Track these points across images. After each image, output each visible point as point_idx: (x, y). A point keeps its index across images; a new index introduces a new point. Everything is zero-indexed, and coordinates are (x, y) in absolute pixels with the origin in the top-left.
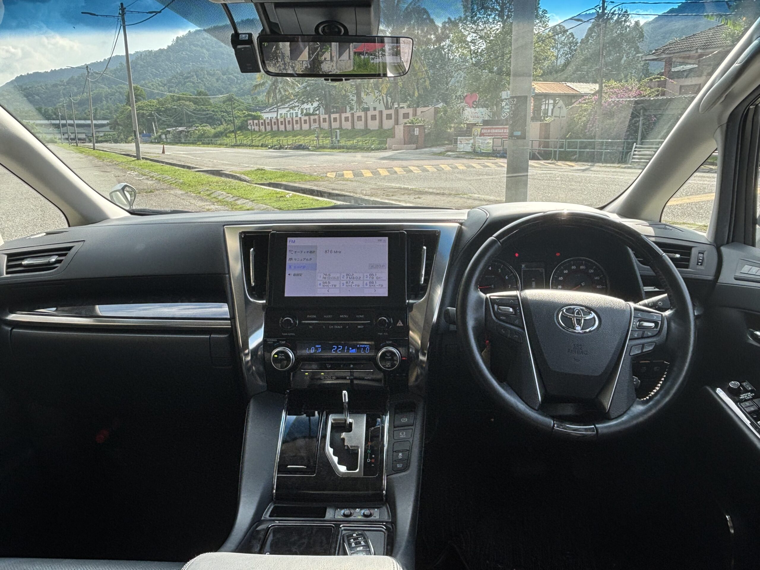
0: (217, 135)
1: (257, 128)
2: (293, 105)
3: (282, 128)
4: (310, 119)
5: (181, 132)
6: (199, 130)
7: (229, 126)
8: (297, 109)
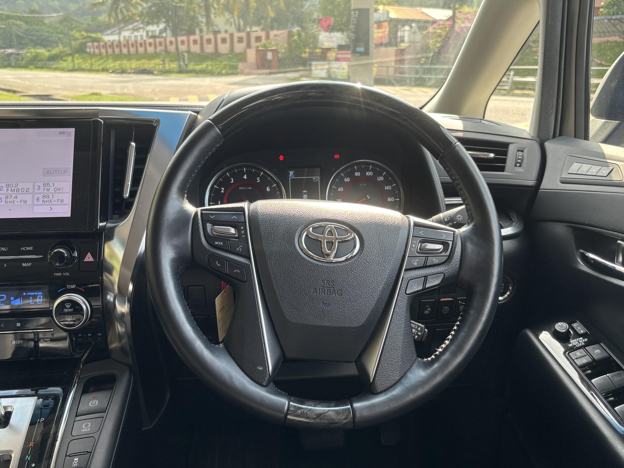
0: (53, 58)
1: (97, 51)
2: (137, 27)
3: (125, 51)
4: (155, 41)
5: (10, 54)
6: (31, 53)
7: (66, 49)
8: (141, 30)
